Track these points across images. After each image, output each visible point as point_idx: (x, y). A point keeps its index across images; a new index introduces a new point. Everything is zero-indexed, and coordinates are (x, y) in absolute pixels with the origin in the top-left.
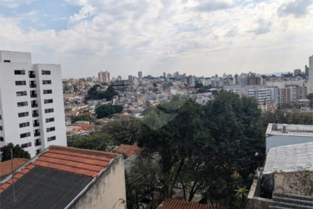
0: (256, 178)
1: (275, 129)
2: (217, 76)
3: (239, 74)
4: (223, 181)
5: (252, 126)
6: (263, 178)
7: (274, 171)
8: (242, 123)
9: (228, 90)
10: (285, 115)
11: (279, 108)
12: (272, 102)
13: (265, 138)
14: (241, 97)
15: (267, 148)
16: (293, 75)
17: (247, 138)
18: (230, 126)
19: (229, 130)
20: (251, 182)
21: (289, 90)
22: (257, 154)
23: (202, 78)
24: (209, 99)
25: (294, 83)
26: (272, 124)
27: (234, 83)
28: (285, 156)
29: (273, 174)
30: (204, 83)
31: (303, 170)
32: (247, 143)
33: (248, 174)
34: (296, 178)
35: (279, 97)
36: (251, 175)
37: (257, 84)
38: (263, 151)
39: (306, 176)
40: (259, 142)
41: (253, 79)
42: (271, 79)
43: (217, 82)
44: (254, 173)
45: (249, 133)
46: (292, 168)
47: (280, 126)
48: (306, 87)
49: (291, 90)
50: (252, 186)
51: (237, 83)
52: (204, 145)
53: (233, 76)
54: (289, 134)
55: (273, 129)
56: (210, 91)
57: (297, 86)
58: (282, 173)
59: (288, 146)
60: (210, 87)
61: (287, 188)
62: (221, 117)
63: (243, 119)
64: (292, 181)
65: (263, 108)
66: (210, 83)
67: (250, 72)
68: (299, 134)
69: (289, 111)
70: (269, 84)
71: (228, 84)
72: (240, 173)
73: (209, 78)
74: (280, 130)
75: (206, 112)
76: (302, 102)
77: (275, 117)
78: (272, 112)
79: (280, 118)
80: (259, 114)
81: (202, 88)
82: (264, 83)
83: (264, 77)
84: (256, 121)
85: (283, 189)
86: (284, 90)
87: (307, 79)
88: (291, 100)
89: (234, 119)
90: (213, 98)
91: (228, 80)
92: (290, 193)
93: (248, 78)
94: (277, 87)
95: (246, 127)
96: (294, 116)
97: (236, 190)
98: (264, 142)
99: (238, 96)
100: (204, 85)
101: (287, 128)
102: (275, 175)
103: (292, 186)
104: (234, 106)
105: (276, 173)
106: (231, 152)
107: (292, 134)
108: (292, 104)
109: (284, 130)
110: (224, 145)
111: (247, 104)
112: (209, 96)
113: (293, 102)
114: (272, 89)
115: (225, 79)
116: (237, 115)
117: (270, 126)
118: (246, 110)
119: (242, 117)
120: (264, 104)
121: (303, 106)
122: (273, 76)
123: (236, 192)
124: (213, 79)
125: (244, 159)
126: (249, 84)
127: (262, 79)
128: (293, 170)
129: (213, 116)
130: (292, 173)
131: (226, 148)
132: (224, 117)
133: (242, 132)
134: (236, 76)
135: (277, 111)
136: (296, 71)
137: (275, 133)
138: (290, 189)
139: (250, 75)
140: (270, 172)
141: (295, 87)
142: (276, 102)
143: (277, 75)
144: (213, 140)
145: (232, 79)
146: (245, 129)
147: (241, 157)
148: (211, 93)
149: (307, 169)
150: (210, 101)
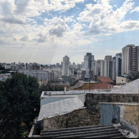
0: (34, 124)
1: (45, 94)
2: (14, 63)
3: (28, 63)
4: (15, 130)
5: (33, 93)
6: (38, 123)
7: (43, 118)
8: (28, 92)
9: (21, 72)
10: (51, 86)
11: (49, 83)
12: (45, 80)
13: (40, 100)
14: (28, 77)
15: (41, 106)
16: (56, 66)
17: (30, 101)
18: (20, 94)
19: (19, 97)
20: (31, 127)
21: (54, 73)
22: (35, 110)
23: (5, 64)
24: (7, 78)
25: (56, 70)
26: (44, 92)
27: (25, 68)
28: (50, 109)
29: (43, 120)
30: (6, 67)
31: (57, 115)
32: (30, 103)
33: (30, 122)
34: (54, 120)
35: (49, 77)
36: (31, 123)
37: (38, 69)
38: (39, 107)
39: (59, 118)
40: (37, 102)
41: (35, 67)
42: (45, 67)
43: (15, 67)
44: (33, 121)
45: (31, 98)
46: (52, 115)
47: (48, 93)
48: (61, 72)
49: (55, 73)
50: (31, 129)
51: (27, 68)
52: (2, 108)
53: (25, 64)
54: (52, 97)
55: (44, 95)
56: (10, 73)
57: (57, 71)
58: (48, 119)
59: (51, 103)
60: (10, 70)
61: (50, 127)
62: (15, 89)
63: (29, 90)
64: (52, 122)
65: (40, 83)
66: (10, 67)
67: (34, 63)
68: (57, 96)
69: (54, 84)
70: (44, 70)
71: (22, 69)
72: (25, 122)
73: (9, 64)
74: (48, 95)
75: (5, 86)
76: (60, 80)
77: (46, 88)
78: (45, 85)
79: (49, 88)
80: (38, 86)
81: (4, 70)
82: (42, 69)
83: (42, 66)
84: (36, 90)
85: (47, 128)
86: (51, 73)
87: (62, 68)
88: (55, 79)
89: (23, 89)
90: (11, 77)
91: (21, 66)
92: (51, 129)
93: (33, 66)
94: (48, 71)
95: (30, 94)
96: (56, 87)
97: (22, 134)
98: (39, 102)
99: (26, 76)
100: (6, 68)
101: (51, 93)
102: (44, 120)
103: (52, 125)
104: (23, 82)
105: (44, 119)
106: (20, 110)
107: (54, 96)
108: (55, 81)
109: (50, 95)
110: (16, 107)
111: (31, 81)
112: (8, 76)
113: (55, 80)
114: (46, 72)
115: (20, 65)
116: (25, 87)
117: (43, 92)
118: (30, 84)
119: (28, 88)
120: (41, 81)
121: (60, 81)
122: (47, 66)
123: (22, 135)
124: (12, 65)
125: (28, 113)
126: (34, 69)
127: (41, 67)
128: (53, 116)
129: (10, 88)
130: (52, 118)
131: (18, 108)
132: (17, 89)
133: (28, 98)
134: (27, 64)
135: (48, 85)
136: (57, 64)
137: (45, 96)
138: (51, 127)
139: (35, 64)
140: (41, 119)
141: (56, 72)
142: (48, 80)
143: (48, 65)
144: (9, 104)
145: (24, 66)
146: (29, 96)
147: (26, 112)
148: (10, 74)
149: (59, 115)
150: (8, 79)
